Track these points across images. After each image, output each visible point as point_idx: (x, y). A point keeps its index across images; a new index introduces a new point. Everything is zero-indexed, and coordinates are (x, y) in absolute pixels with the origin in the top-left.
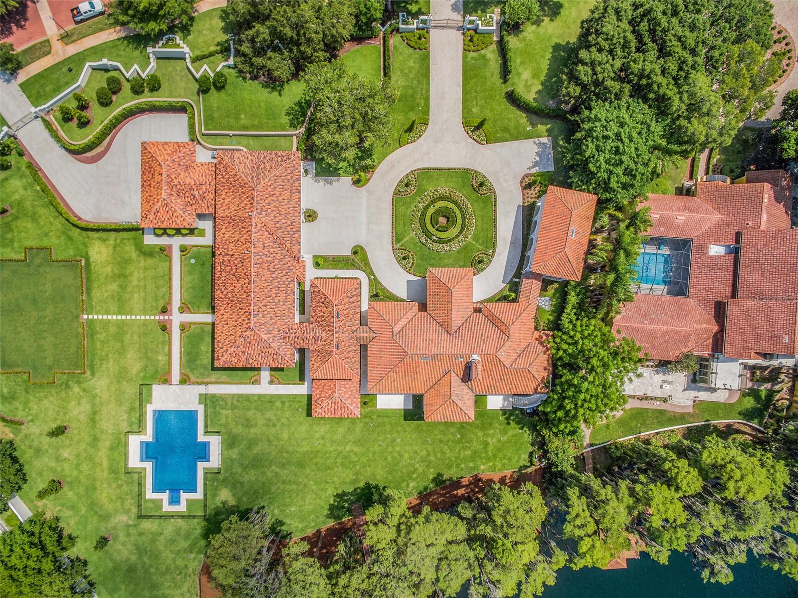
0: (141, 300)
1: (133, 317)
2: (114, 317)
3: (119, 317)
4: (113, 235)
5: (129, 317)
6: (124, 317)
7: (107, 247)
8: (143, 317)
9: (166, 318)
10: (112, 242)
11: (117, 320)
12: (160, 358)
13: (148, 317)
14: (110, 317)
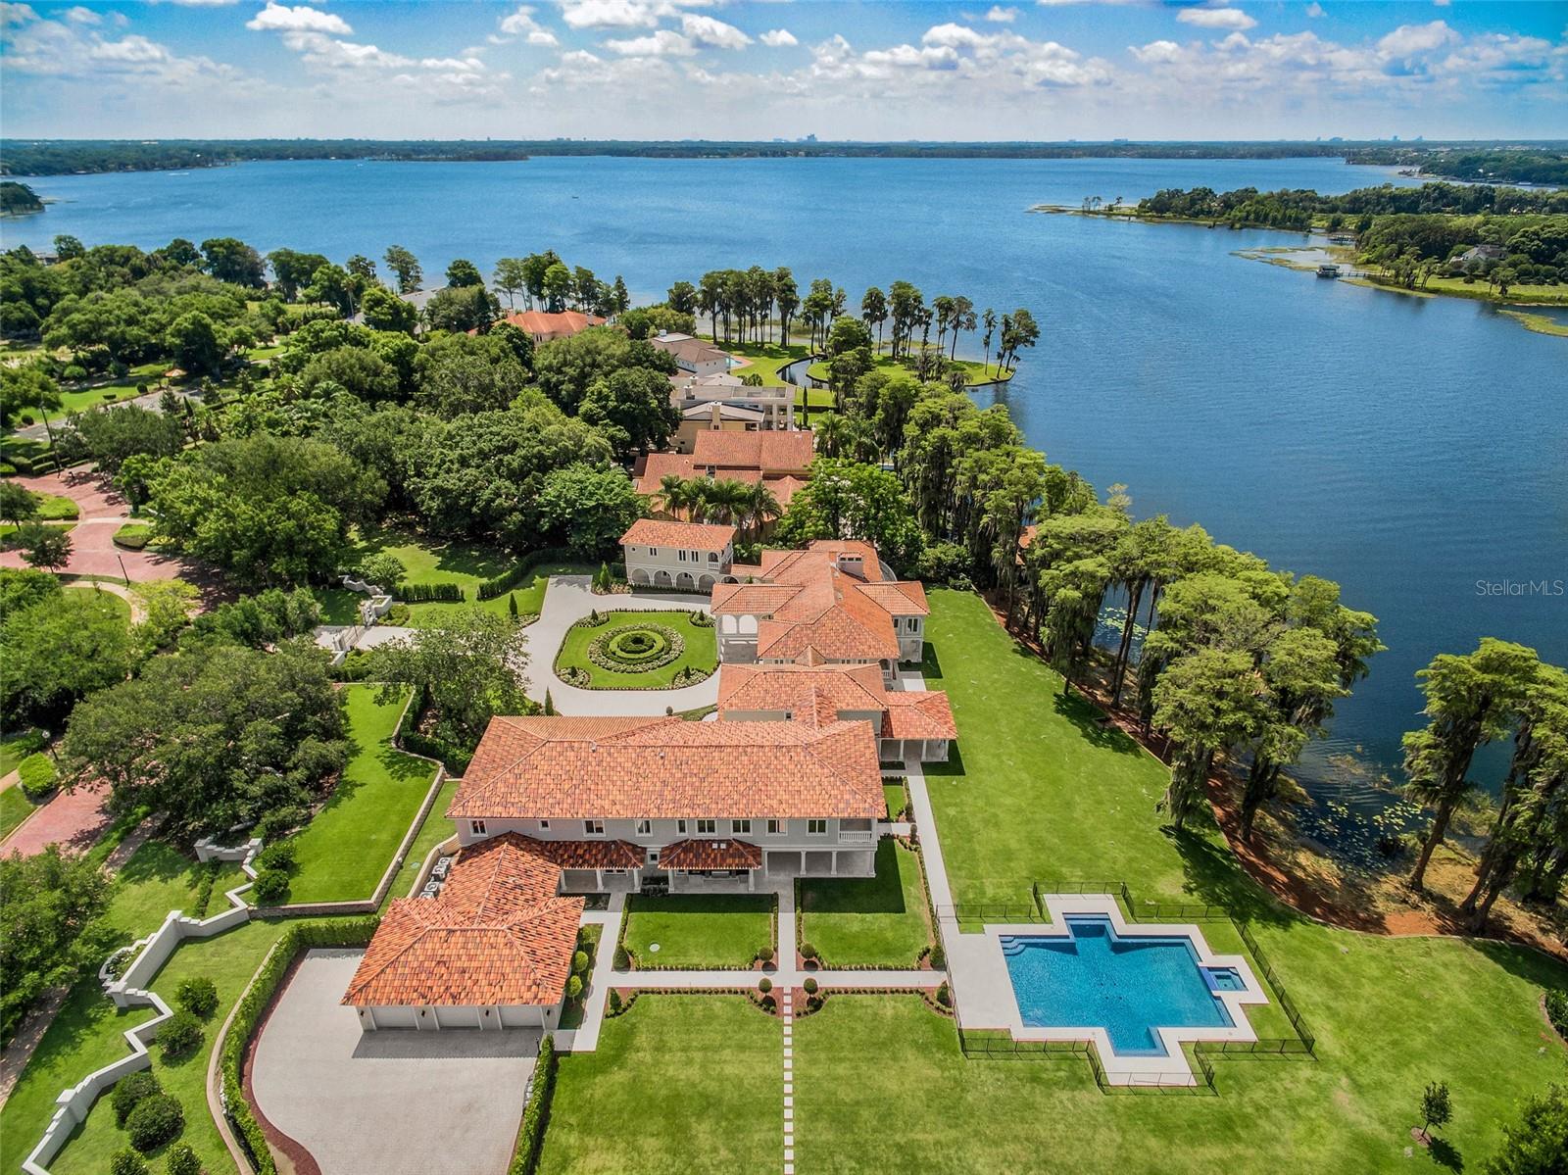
0: (742, 1056)
1: (788, 1076)
2: (788, 1127)
3: (788, 1114)
4: (552, 1133)
5: (788, 1088)
6: (788, 1101)
7: (585, 1151)
8: (788, 1052)
9: (787, 999)
10: (573, 1139)
11: (796, 1119)
12: (889, 1012)
13: (788, 1041)
14: (789, 1140)
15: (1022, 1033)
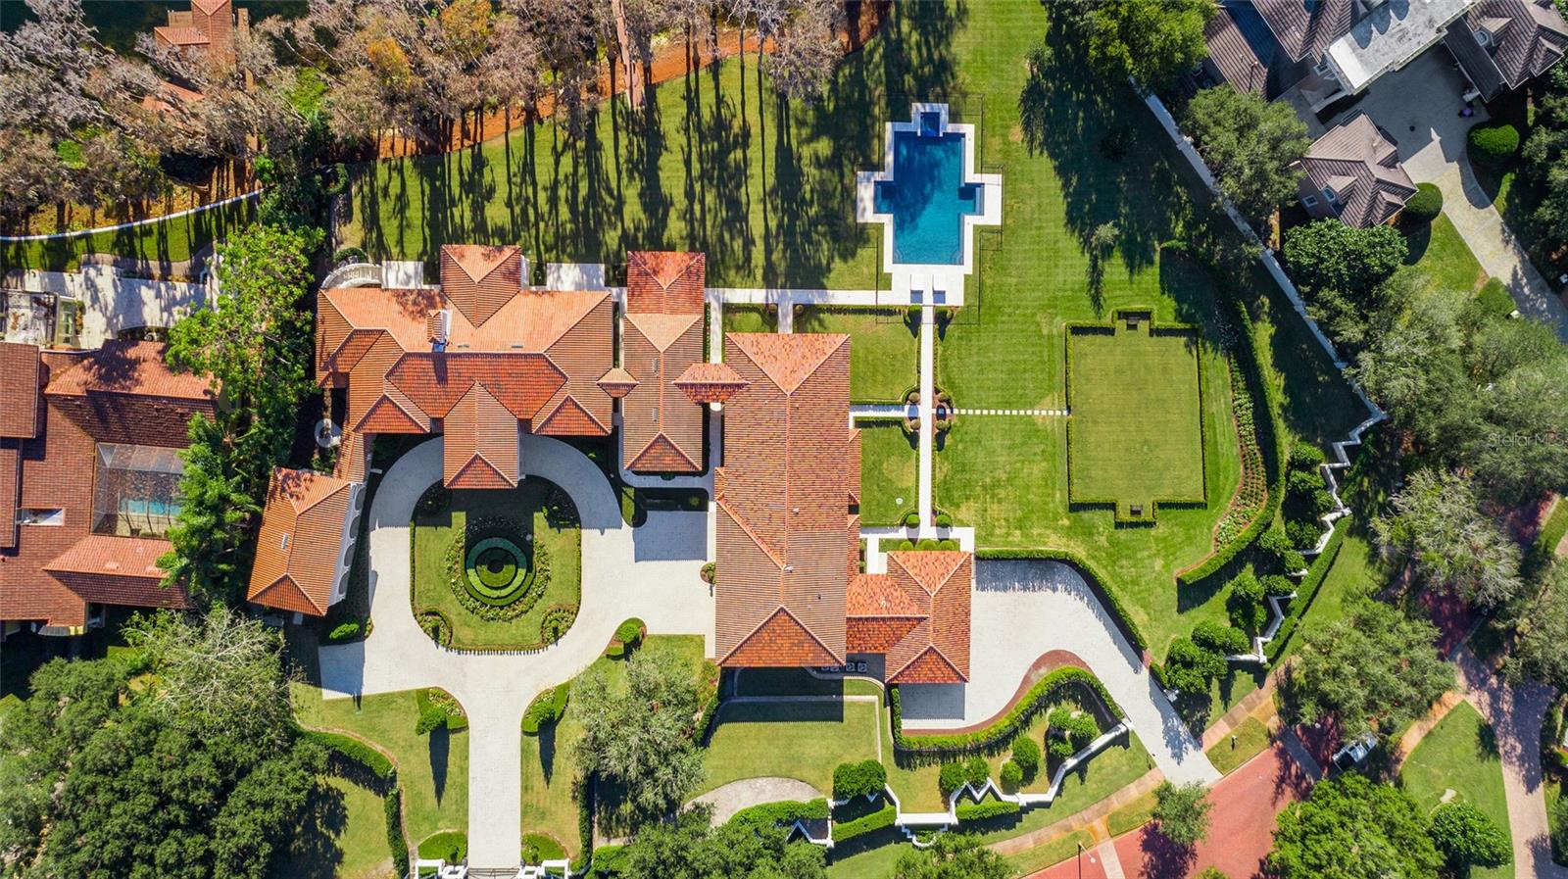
15: (968, 267)
